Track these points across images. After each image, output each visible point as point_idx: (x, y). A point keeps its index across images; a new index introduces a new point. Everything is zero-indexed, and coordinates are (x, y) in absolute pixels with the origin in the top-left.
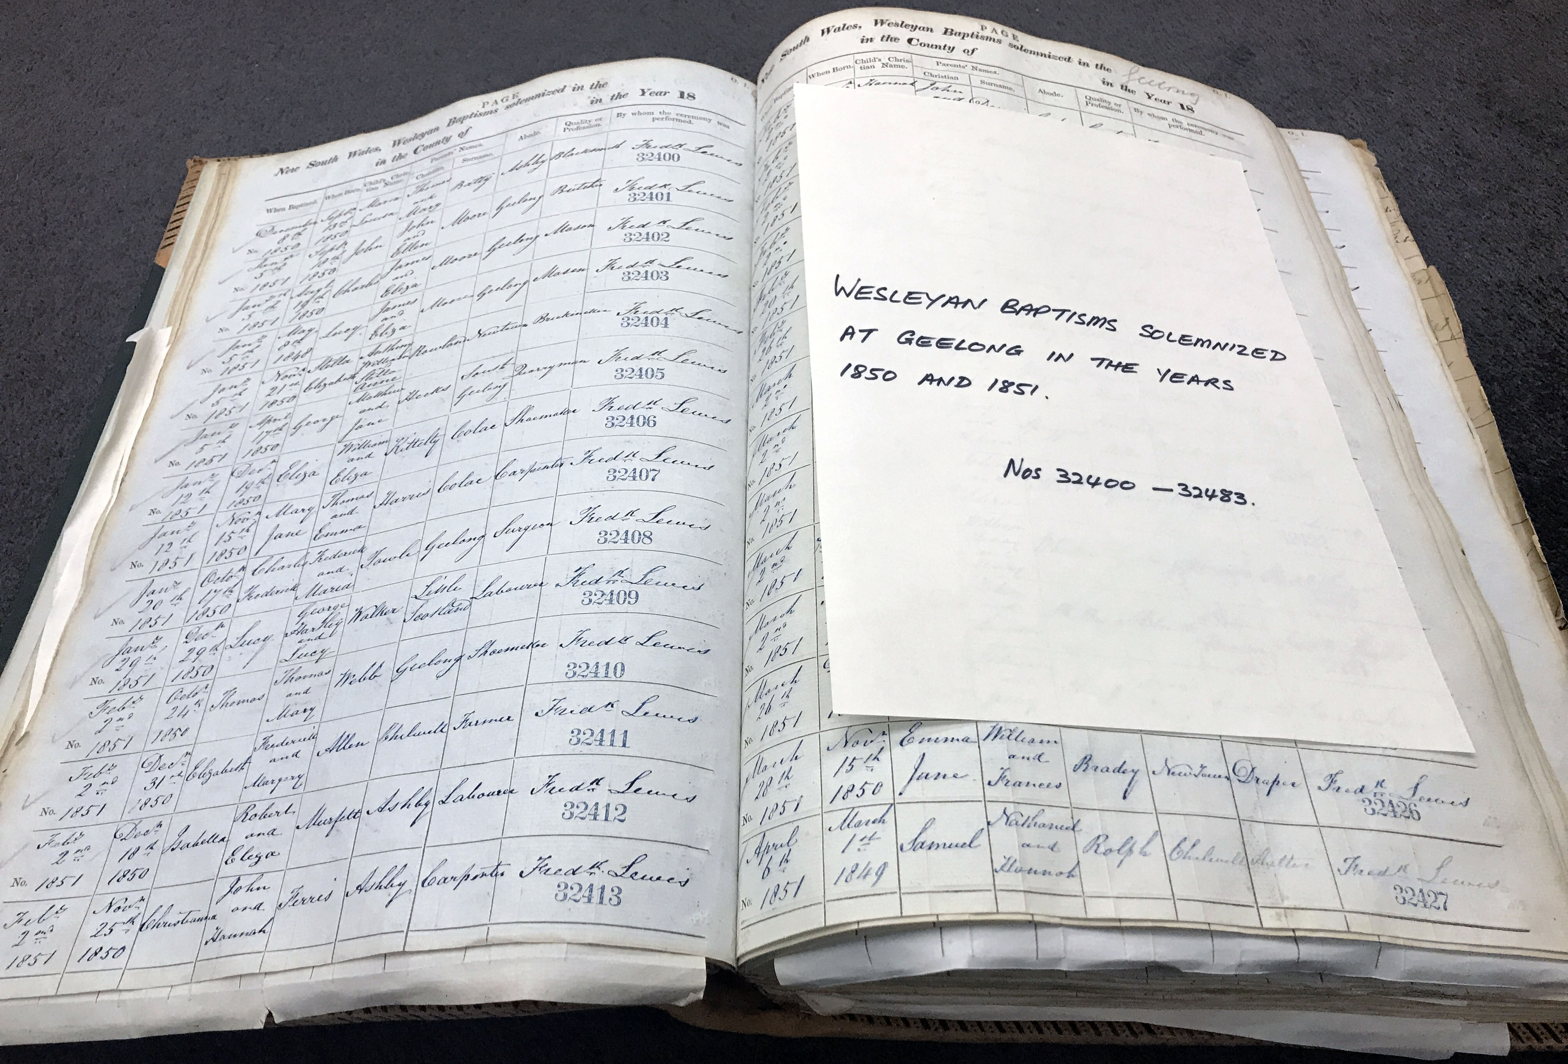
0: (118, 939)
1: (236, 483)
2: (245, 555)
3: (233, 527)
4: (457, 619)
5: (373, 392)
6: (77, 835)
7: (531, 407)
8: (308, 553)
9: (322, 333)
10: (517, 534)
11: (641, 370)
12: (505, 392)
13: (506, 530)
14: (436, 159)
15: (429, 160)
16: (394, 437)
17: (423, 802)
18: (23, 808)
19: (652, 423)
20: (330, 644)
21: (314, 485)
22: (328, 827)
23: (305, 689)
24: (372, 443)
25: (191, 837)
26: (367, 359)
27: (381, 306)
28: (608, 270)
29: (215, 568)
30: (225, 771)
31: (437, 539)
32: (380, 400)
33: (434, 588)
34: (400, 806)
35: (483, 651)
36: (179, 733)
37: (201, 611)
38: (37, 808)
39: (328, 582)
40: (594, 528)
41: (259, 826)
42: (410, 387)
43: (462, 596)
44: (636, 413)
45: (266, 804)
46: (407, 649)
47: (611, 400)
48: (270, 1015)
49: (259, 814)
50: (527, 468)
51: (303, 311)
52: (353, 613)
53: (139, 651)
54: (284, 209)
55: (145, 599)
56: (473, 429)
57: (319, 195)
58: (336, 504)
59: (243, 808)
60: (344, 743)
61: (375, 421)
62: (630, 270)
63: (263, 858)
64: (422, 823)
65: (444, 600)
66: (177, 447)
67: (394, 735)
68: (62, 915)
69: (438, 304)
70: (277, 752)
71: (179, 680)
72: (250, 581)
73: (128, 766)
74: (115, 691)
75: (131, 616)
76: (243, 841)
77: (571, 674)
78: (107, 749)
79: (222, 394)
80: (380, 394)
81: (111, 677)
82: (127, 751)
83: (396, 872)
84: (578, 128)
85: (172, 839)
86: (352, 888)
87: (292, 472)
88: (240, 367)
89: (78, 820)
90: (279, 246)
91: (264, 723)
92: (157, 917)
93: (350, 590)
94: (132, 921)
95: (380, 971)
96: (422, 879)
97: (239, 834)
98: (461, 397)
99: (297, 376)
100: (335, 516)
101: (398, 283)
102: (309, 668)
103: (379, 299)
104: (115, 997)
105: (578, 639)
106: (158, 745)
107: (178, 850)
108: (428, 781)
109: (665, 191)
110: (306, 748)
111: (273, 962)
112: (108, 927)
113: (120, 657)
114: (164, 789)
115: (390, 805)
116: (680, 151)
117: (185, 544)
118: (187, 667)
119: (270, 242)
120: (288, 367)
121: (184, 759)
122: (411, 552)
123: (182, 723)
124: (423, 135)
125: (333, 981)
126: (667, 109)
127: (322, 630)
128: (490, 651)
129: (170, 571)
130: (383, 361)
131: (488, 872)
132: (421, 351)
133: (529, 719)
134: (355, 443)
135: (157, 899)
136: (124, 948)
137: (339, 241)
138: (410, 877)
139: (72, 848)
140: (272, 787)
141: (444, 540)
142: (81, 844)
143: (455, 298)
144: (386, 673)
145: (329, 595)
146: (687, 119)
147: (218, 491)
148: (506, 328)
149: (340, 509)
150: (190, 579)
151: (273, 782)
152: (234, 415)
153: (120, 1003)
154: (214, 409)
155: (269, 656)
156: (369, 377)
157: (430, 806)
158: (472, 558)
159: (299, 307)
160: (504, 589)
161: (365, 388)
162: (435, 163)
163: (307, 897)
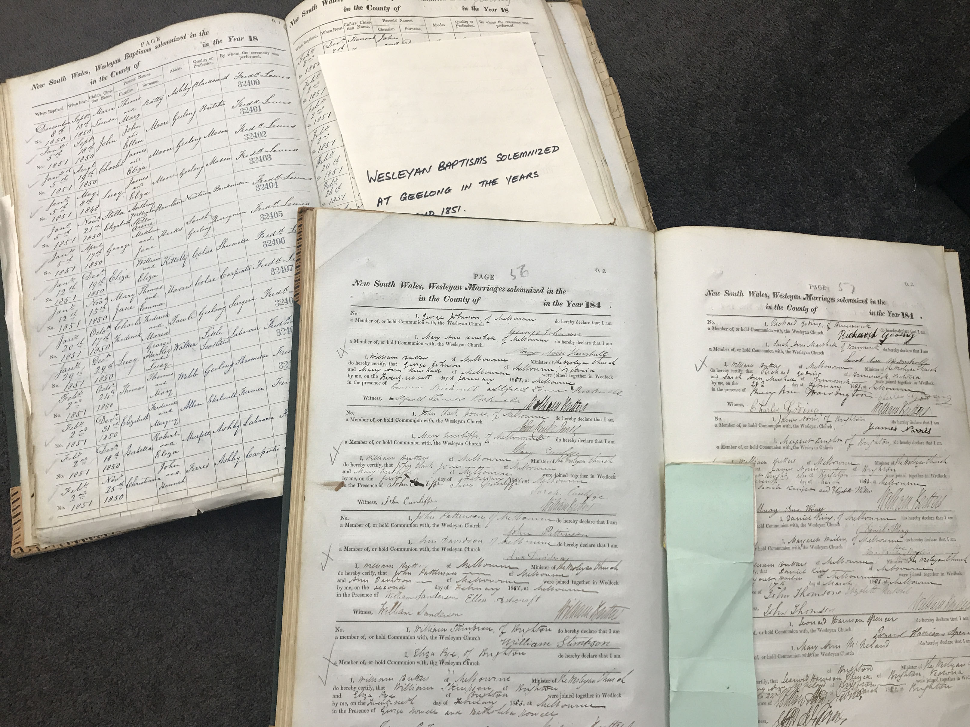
0: (118, 492)
1: (87, 283)
2: (107, 320)
3: (95, 307)
4: (225, 348)
5: (143, 231)
6: (78, 454)
7: (226, 239)
8: (140, 318)
9: (102, 196)
10: (240, 306)
11: (271, 213)
12: (211, 232)
13: (234, 304)
14: (127, 83)
15: (122, 82)
16: (163, 257)
17: (236, 426)
18: (46, 446)
19: (283, 241)
20: (168, 361)
21: (130, 282)
22: (197, 440)
23: (164, 382)
24: (152, 259)
25: (134, 448)
26: (132, 212)
27: (130, 179)
28: (241, 158)
29: (94, 327)
30: (138, 420)
31: (203, 310)
32: (148, 236)
33: (210, 333)
34: (227, 429)
35: (241, 361)
36: (109, 406)
37: (95, 349)
38: (52, 445)
39: (156, 332)
40: (272, 299)
41: (165, 441)
42: (162, 229)
43: (225, 336)
44: (275, 237)
45: (165, 432)
46: (207, 362)
47: (262, 233)
48: (199, 511)
49: (163, 436)
50: (234, 272)
51: (85, 182)
52: (174, 347)
53: (71, 370)
54: (46, 113)
55: (62, 345)
56: (202, 252)
57: (63, 104)
58: (144, 292)
59: (155, 435)
60: (191, 405)
61: (150, 247)
62: (253, 156)
63: (172, 454)
64: (239, 434)
65: (216, 338)
66: (44, 264)
67: (213, 400)
68: (88, 487)
69: (161, 179)
70: (161, 410)
71: (98, 382)
72: (115, 333)
73: (89, 423)
74: (67, 390)
75: (60, 354)
76: (159, 448)
77: (281, 367)
78: (75, 416)
79: (57, 233)
80: (147, 232)
81: (62, 384)
82: (85, 416)
83: (234, 454)
84: (201, 65)
85: (126, 451)
86: (217, 462)
87: (116, 276)
88: (62, 216)
89: (75, 448)
90: (53, 138)
91: (149, 399)
92: (132, 481)
93: (168, 336)
94: (121, 484)
95: (240, 490)
96: (246, 456)
97: (157, 445)
98: (190, 234)
99: (97, 222)
100: (147, 298)
101: (134, 165)
102: (161, 372)
103: (126, 176)
104: (128, 514)
105: (280, 351)
106: (100, 412)
107: (130, 455)
108: (236, 417)
109: (257, 105)
110: (174, 408)
111: (192, 492)
112: (112, 488)
113: (62, 374)
114: (112, 430)
115: (223, 428)
116: (259, 77)
117: (73, 316)
118: (99, 375)
119: (46, 136)
120: (89, 216)
121: (116, 417)
122: (193, 316)
123: (109, 401)
124: (112, 64)
125: (222, 496)
126: (246, 50)
127: (161, 355)
128: (244, 360)
129: (70, 330)
130: (142, 213)
131: (272, 449)
132: (160, 207)
133: (270, 389)
134: (143, 259)
135: (129, 475)
136: (123, 495)
137: (88, 137)
138: (241, 455)
139: (79, 459)
140: (165, 425)
141: (207, 310)
142: (82, 457)
143: (169, 176)
144: (201, 373)
145: (158, 338)
146: (257, 55)
147: (79, 287)
148: (200, 194)
149: (148, 295)
150: (82, 334)
151: (164, 423)
152: (70, 244)
153: (131, 516)
154: (57, 241)
155: (139, 368)
156: (137, 222)
157: (240, 427)
158: (223, 319)
159: (81, 179)
160: (242, 332)
161: (138, 229)
162: (126, 85)
163: (198, 467)
